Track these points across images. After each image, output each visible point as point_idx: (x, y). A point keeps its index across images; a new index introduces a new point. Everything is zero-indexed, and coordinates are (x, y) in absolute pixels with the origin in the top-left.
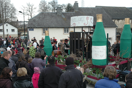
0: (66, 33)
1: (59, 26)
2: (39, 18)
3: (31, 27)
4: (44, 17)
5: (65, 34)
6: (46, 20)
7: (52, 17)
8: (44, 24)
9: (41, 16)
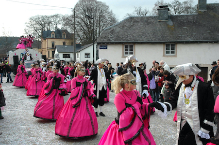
0: (170, 54)
1: (155, 39)
2: (123, 27)
3: (103, 43)
4: (133, 25)
5: (167, 56)
6: (134, 30)
7: (148, 24)
8: (127, 37)
9: (127, 24)
